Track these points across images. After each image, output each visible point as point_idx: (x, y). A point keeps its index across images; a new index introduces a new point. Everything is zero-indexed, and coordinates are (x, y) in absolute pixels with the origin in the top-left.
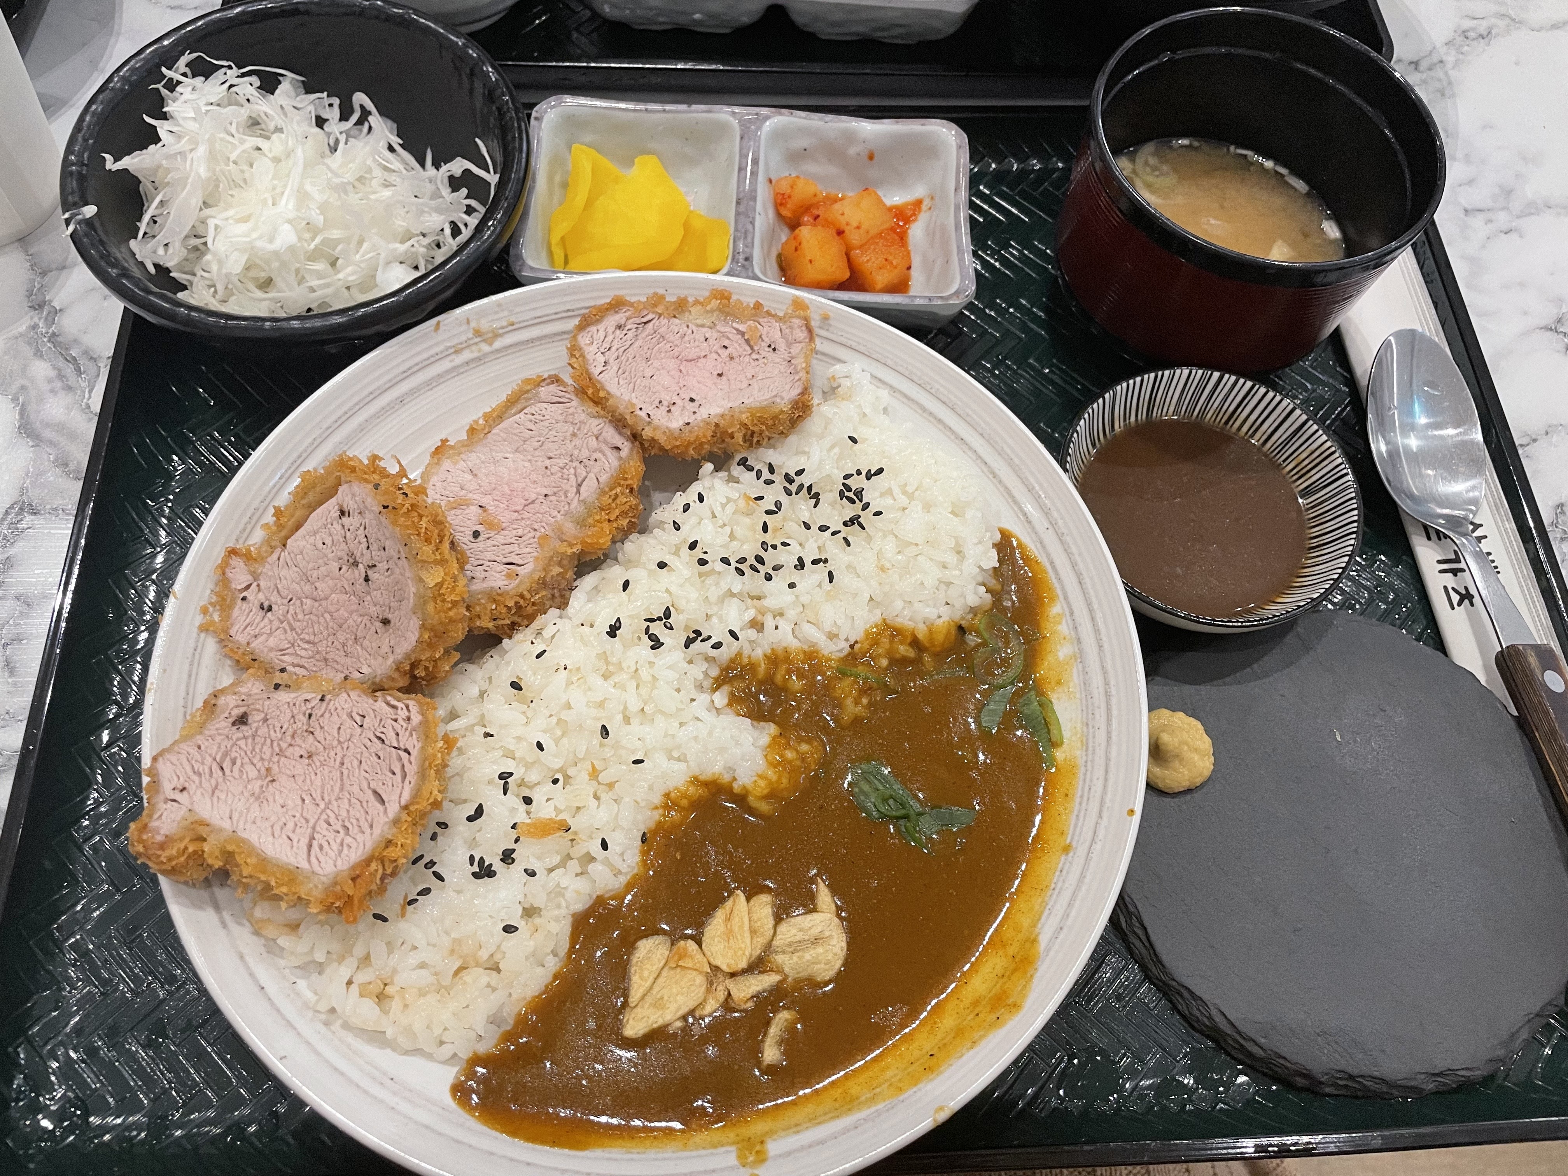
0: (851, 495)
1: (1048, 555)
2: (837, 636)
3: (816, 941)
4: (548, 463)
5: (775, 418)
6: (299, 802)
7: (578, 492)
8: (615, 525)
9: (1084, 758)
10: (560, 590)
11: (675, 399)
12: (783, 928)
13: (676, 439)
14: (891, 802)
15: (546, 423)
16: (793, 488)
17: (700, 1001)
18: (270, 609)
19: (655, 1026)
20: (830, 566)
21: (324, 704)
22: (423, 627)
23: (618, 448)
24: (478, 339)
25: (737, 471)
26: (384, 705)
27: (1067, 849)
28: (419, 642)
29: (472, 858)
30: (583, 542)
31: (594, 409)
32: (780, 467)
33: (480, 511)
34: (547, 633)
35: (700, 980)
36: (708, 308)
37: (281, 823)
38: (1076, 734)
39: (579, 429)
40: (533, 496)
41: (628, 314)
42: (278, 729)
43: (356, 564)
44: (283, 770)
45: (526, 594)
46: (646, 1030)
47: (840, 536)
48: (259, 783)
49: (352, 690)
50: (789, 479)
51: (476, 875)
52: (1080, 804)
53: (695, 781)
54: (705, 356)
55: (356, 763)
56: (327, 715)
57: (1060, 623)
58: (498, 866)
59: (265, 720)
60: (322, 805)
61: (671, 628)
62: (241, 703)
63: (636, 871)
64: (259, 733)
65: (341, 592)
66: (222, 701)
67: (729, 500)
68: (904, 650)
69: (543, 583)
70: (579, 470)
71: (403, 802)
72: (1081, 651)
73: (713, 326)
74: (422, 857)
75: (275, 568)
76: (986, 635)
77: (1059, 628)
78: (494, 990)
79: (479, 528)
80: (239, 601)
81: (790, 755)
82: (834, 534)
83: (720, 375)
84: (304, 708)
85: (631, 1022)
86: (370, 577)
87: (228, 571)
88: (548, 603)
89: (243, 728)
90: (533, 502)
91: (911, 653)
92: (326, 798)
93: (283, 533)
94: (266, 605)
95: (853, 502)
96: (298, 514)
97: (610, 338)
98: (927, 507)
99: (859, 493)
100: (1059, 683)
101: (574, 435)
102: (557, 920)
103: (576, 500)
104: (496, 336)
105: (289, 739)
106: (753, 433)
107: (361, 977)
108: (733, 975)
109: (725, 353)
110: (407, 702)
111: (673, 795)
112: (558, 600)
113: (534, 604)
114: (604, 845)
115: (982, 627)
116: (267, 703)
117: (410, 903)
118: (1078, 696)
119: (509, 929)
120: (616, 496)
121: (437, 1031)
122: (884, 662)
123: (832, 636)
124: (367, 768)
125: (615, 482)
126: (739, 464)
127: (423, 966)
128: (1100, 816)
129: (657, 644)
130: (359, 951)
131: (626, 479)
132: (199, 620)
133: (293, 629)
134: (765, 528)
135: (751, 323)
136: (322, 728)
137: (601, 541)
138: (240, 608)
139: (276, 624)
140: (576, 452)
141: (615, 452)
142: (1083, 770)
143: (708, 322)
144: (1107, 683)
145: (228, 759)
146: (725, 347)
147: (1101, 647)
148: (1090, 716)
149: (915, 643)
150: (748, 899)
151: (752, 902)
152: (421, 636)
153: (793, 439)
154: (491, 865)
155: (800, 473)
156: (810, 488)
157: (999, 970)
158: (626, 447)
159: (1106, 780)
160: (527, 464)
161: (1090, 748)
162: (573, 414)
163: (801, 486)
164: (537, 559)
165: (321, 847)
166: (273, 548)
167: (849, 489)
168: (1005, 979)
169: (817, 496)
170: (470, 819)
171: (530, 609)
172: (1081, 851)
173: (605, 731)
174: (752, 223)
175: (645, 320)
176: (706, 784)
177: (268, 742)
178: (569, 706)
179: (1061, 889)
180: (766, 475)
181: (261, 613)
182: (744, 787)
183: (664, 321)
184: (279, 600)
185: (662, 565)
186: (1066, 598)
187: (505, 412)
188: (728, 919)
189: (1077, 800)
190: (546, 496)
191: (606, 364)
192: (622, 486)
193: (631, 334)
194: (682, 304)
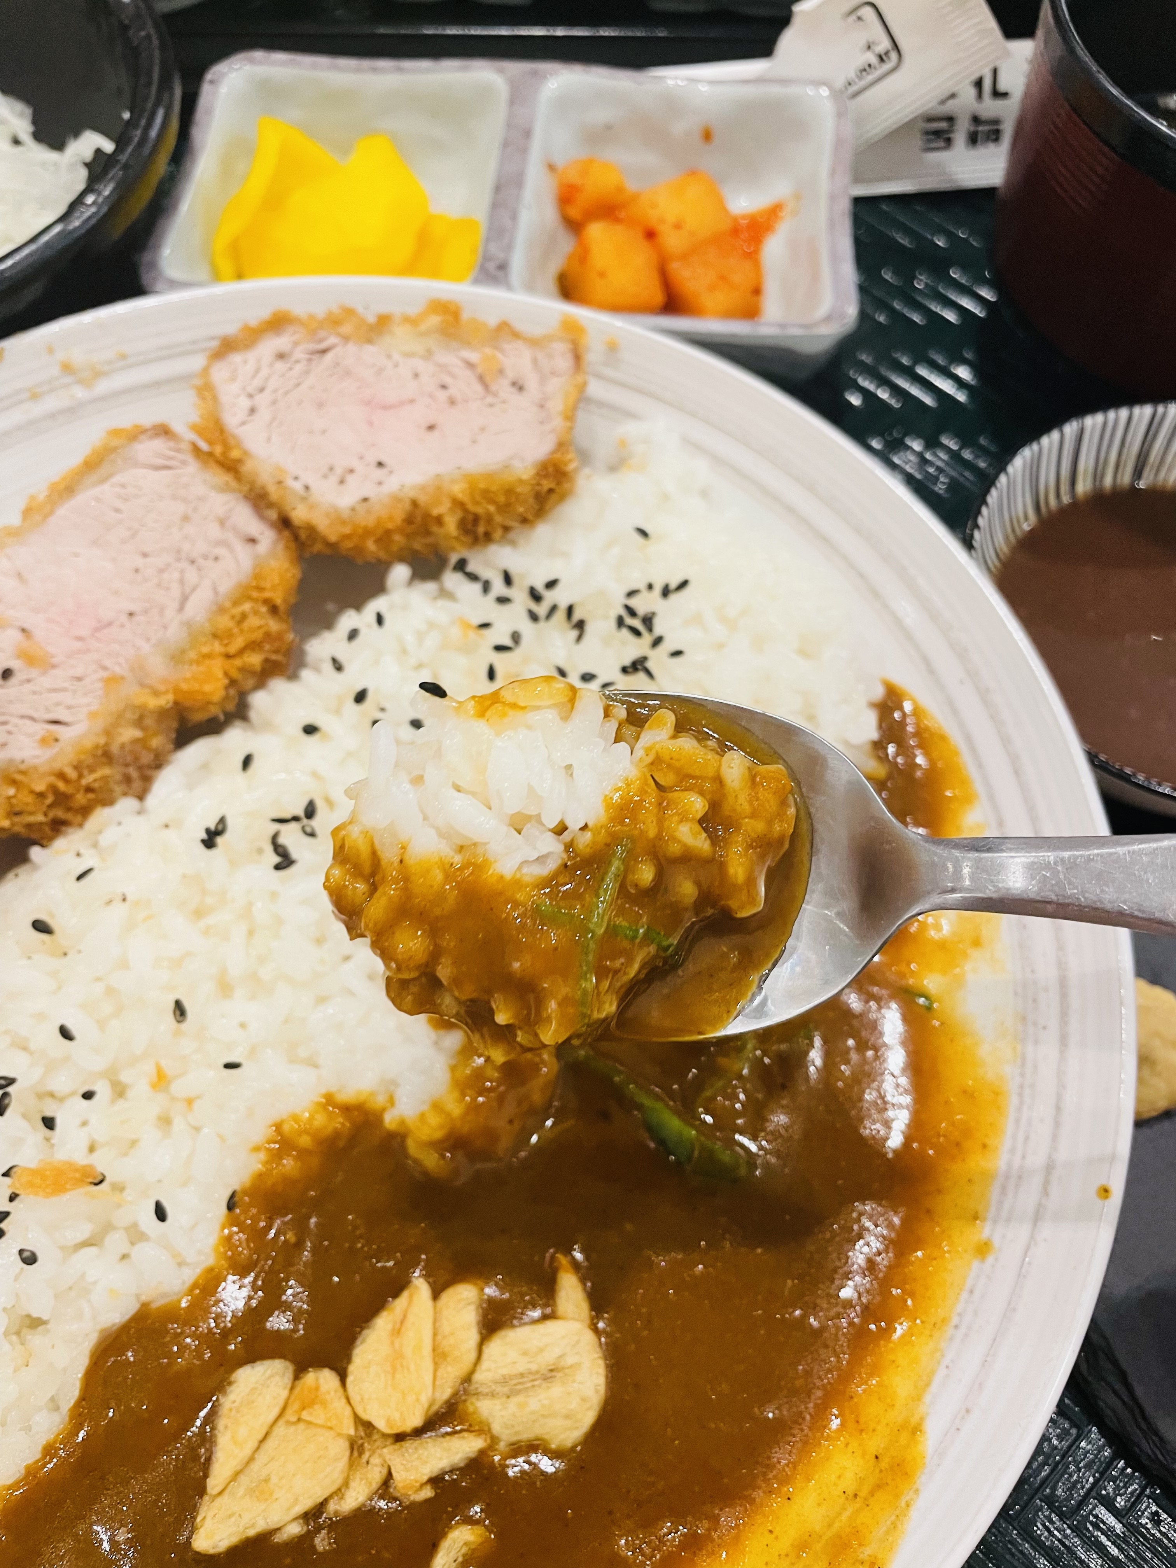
0: (636, 623)
1: (963, 726)
3: (552, 1373)
4: (140, 562)
5: (509, 491)
7: (181, 608)
8: (238, 662)
10: (140, 768)
11: (356, 464)
12: (495, 1347)
13: (343, 523)
15: (143, 500)
16: (541, 610)
17: (337, 1486)
19: (251, 1533)
23: (253, 541)
24: (68, 380)
25: (452, 579)
27: (982, 1251)
30: (177, 691)
31: (223, 478)
32: (522, 577)
33: (21, 638)
34: (105, 840)
35: (339, 1446)
36: (423, 327)
38: (1004, 1035)
39: (195, 509)
40: (110, 614)
41: (295, 337)
45: (71, 772)
53: (329, 1100)
54: (411, 400)
61: (312, 835)
63: (211, 1262)
67: (432, 625)
69: (106, 756)
70: (186, 576)
73: (428, 355)
79: (15, 664)
83: (431, 428)
85: (208, 1523)
88: (118, 789)
95: (636, 632)
97: (264, 372)
98: (759, 643)
99: (648, 621)
101: (186, 519)
103: (176, 622)
104: (98, 374)
106: (476, 519)
108: (397, 1439)
109: (442, 395)
111: (288, 1128)
113: (89, 789)
114: (160, 1213)
120: (244, 616)
125: (244, 594)
126: (454, 570)
128: (1046, 1190)
129: (285, 861)
131: (263, 589)
134: (491, 674)
135: (488, 351)
137: (208, 688)
140: (186, 547)
141: (249, 547)
143: (421, 348)
146: (444, 387)
148: (1030, 1005)
150: (436, 1295)
151: (442, 1299)
153: (542, 530)
155: (551, 584)
156: (570, 610)
157: (848, 1483)
158: (267, 537)
159: (1057, 1124)
160: (110, 566)
162: (186, 486)
163: (555, 608)
164: (92, 715)
167: (632, 612)
168: (859, 1502)
169: (580, 625)
171: (81, 799)
172: (1008, 1260)
173: (180, 1010)
174: (514, 217)
175: (323, 346)
176: (347, 1109)
178: (124, 964)
180: (498, 588)
183: (351, 348)
185: (310, 730)
188: (397, 1330)
190: (131, 614)
191: (253, 411)
192: (256, 600)
193: (298, 368)
194: (383, 323)
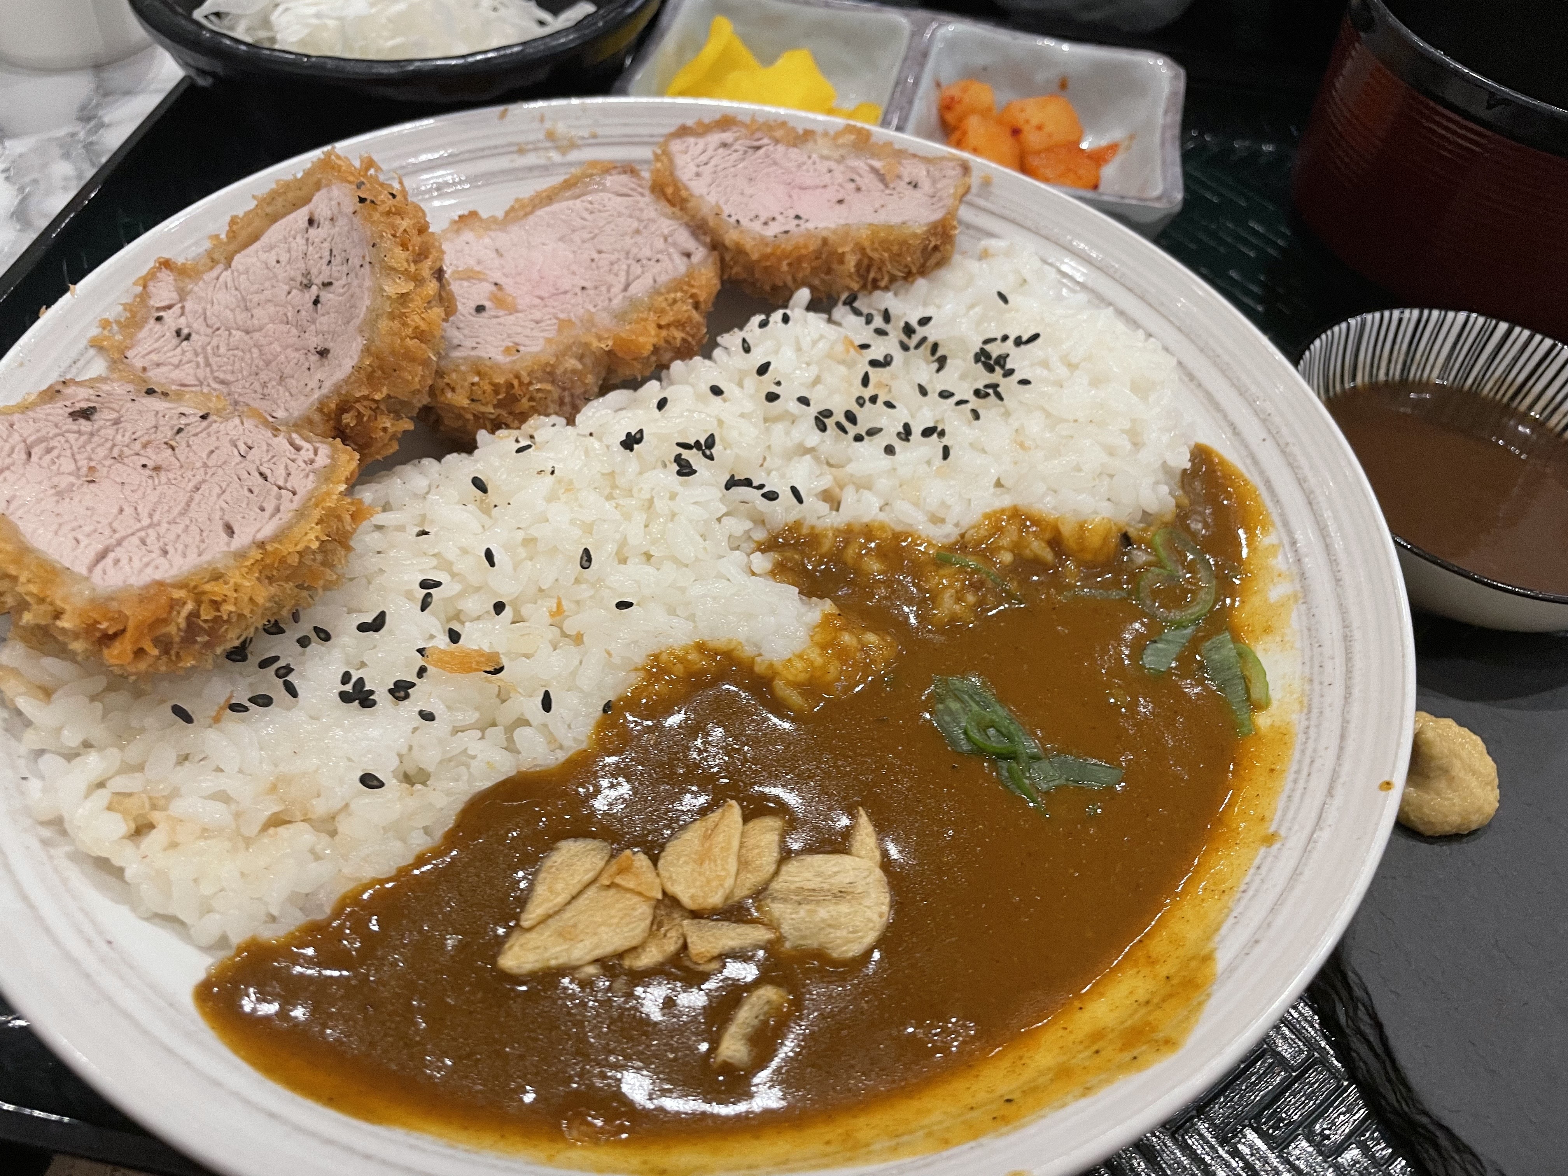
0: (990, 360)
1: (1262, 472)
2: (943, 521)
3: (841, 895)
4: (595, 256)
5: (903, 243)
6: (115, 511)
7: (626, 289)
8: (664, 333)
9: (1305, 723)
10: (572, 395)
11: (778, 215)
12: (791, 867)
13: (767, 245)
14: (992, 731)
15: (606, 215)
16: (912, 342)
17: (634, 943)
18: (188, 337)
19: (553, 963)
20: (946, 441)
21: (205, 424)
22: (367, 350)
23: (689, 254)
24: (549, 144)
25: (840, 312)
26: (285, 442)
27: (1269, 839)
28: (357, 369)
29: (346, 678)
30: (617, 338)
31: (669, 209)
32: (899, 318)
33: (494, 288)
34: (541, 436)
35: (644, 910)
36: (839, 141)
37: (76, 524)
38: (1292, 693)
39: (645, 227)
40: (567, 286)
41: (738, 134)
42: (127, 434)
43: (308, 286)
44: (112, 476)
45: (524, 374)
46: (538, 965)
47: (969, 406)
48: (72, 479)
49: (248, 417)
50: (908, 330)
51: (345, 697)
52: (1295, 781)
53: (701, 647)
54: (825, 187)
55: (217, 490)
56: (203, 435)
57: (1276, 557)
58: (382, 696)
59: (117, 422)
60: (146, 522)
61: (711, 458)
62: (93, 398)
63: (584, 746)
64: (102, 433)
65: (281, 322)
66: (70, 391)
67: (823, 339)
68: (1038, 548)
69: (551, 374)
70: (632, 269)
71: (260, 537)
72: (1306, 591)
73: (841, 160)
74: (276, 659)
75: (210, 289)
76: (1163, 553)
77: (1272, 562)
78: (317, 857)
79: (487, 304)
80: (152, 321)
81: (847, 638)
82: (959, 403)
83: (840, 202)
84: (176, 422)
85: (516, 949)
86: (322, 299)
87: (151, 284)
88: (553, 407)
89: (82, 421)
90: (565, 292)
91: (1048, 555)
92: (156, 518)
93: (232, 247)
94: (185, 331)
95: (991, 368)
96: (257, 223)
97: (710, 153)
98: (1096, 382)
99: (1001, 360)
100: (1268, 630)
101: (637, 232)
102: (448, 793)
103: (620, 297)
104: (573, 145)
105: (137, 446)
106: (871, 263)
107: (121, 783)
108: (696, 915)
109: (850, 185)
110: (318, 445)
111: (664, 657)
112: (567, 408)
113: (533, 397)
114: (547, 704)
115: (1158, 540)
116: (129, 405)
117: (237, 708)
118: (1298, 645)
119: (370, 781)
120: (675, 301)
121: (207, 889)
122: (1007, 557)
123: (937, 520)
124: (229, 499)
125: (678, 285)
126: (845, 303)
127: (222, 797)
128: (1330, 793)
129: (686, 471)
130: (134, 752)
131: (692, 286)
132: (94, 331)
133: (208, 364)
134: (865, 381)
135: (890, 163)
136: (188, 446)
137: (641, 339)
138: (151, 330)
139: (189, 355)
140: (635, 251)
141: (685, 259)
142: (1301, 738)
143: (836, 154)
144: (1346, 625)
145: (44, 445)
146: (852, 180)
147: (1338, 580)
148: (1316, 669)
149: (1056, 542)
150: (746, 819)
151: (751, 825)
152: (361, 360)
153: (921, 283)
154: (372, 692)
155: (924, 322)
156: (935, 347)
157: (1140, 995)
158: (700, 253)
160: (571, 255)
161: (1315, 711)
162: (641, 210)
163: (924, 339)
164: (548, 340)
165: (117, 561)
166: (214, 262)
167: (988, 354)
168: (1150, 1007)
169: (942, 360)
170: (363, 628)
171: (524, 404)
172: (1295, 842)
173: (587, 558)
175: (758, 144)
177: (109, 444)
178: (544, 520)
179: (1257, 891)
180: (878, 322)
181: (175, 341)
182: (771, 666)
183: (781, 148)
184: (203, 329)
185: (716, 391)
186: (1286, 524)
187: (557, 194)
188: (707, 837)
189: (1291, 776)
190: (583, 288)
191: (698, 175)
192: (686, 292)
193: (735, 156)
194: (808, 135)
